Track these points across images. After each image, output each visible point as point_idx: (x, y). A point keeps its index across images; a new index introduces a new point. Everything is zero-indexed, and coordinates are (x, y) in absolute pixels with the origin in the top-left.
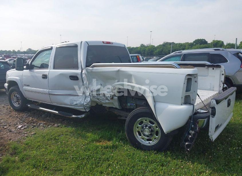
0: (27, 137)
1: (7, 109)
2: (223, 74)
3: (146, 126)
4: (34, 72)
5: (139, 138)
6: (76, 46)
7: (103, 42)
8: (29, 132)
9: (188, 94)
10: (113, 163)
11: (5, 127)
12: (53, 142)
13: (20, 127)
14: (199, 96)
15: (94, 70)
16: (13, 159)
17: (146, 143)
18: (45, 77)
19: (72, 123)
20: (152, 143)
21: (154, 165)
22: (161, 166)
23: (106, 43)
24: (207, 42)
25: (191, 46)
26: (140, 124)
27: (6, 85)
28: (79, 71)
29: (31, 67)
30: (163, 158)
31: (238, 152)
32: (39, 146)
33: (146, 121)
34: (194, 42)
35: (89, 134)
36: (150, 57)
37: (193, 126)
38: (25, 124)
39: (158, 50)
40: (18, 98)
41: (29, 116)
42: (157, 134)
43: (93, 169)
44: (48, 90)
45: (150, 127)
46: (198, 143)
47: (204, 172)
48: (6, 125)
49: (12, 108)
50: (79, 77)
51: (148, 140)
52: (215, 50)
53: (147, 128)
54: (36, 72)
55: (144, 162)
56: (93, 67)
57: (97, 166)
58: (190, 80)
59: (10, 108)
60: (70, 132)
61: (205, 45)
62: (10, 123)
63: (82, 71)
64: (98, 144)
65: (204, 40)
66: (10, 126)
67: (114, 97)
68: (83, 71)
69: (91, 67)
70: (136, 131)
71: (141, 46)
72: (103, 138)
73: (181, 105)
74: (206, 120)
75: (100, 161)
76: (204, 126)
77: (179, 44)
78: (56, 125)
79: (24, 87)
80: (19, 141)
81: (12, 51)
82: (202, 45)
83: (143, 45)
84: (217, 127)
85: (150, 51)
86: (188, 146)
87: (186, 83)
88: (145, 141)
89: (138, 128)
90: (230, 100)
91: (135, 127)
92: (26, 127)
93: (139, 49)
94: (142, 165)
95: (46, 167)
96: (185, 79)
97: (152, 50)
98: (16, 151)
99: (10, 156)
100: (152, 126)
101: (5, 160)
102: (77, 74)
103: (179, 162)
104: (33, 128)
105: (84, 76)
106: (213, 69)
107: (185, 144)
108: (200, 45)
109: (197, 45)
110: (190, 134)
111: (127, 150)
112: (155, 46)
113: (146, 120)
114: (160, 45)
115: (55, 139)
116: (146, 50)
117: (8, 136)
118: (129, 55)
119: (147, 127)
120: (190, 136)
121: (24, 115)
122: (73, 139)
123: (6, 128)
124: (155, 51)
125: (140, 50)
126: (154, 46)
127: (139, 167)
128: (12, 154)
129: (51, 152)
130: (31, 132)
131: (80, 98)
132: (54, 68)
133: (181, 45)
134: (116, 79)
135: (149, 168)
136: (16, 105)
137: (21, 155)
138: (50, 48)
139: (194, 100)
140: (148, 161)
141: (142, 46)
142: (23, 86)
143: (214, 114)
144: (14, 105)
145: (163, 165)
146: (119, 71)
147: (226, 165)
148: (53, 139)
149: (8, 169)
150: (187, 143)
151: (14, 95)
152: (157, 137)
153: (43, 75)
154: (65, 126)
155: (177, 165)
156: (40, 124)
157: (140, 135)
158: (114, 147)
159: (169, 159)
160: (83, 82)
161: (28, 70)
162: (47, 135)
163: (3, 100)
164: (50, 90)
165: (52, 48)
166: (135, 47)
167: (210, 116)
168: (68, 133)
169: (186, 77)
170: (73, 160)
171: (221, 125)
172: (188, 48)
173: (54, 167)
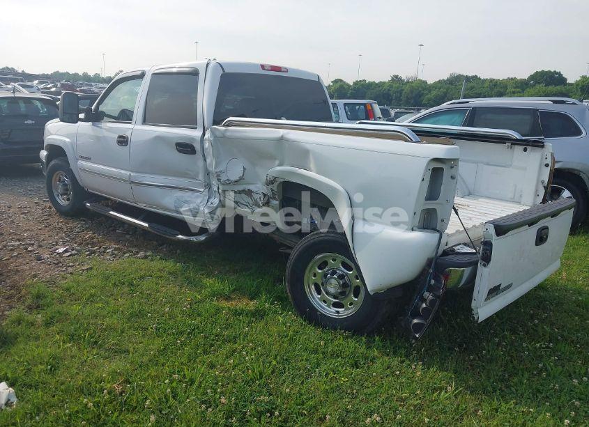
0: (71, 273)
1: (43, 209)
2: (547, 165)
3: (334, 273)
4: (101, 128)
5: (316, 299)
6: (194, 73)
7: (263, 66)
8: (79, 265)
9: (431, 205)
10: (243, 348)
11: (30, 249)
12: (126, 289)
13: (61, 250)
14: (457, 213)
15: (228, 134)
16: (30, 318)
17: (331, 312)
18: (123, 141)
19: (178, 251)
20: (344, 313)
21: (336, 362)
22: (352, 366)
23: (270, 69)
24: (566, 80)
25: (521, 87)
26: (320, 268)
27: (44, 153)
28: (197, 133)
29: (96, 117)
30: (362, 349)
31: (543, 353)
32: (92, 296)
33: (335, 262)
34: (532, 77)
35: (208, 281)
36: (406, 109)
37: (433, 282)
38: (75, 245)
39: (434, 93)
40: (66, 185)
41: (87, 228)
42: (357, 293)
43: (197, 355)
44: (128, 173)
45: (341, 277)
46: (455, 325)
47: (441, 389)
48: (33, 245)
49: (53, 209)
50: (197, 146)
51: (335, 305)
52: (555, 102)
53: (335, 278)
54: (105, 129)
55: (316, 352)
56: (228, 126)
57: (205, 352)
58: (438, 172)
59: (50, 208)
60: (170, 273)
61: (559, 88)
62: (43, 240)
63: (204, 134)
64: (225, 304)
65: (559, 74)
66: (41, 246)
67: (271, 200)
68: (207, 133)
69: (224, 126)
70: (310, 283)
71: (393, 79)
72: (239, 291)
73: (412, 230)
74: (467, 271)
75: (217, 341)
76: (461, 284)
77: (491, 80)
78: (141, 254)
79: (80, 162)
80: (52, 282)
81: (81, 74)
82: (550, 87)
83: (397, 77)
84: (495, 291)
85: (414, 95)
86: (418, 327)
87: (428, 179)
88: (330, 307)
89: (315, 275)
90: (546, 228)
91: (310, 271)
92: (74, 252)
93: (386, 87)
94: (307, 360)
95: (96, 342)
96: (427, 169)
97: (420, 91)
98: (41, 302)
99: (26, 312)
100: (347, 274)
101: (13, 318)
102: (193, 139)
103: (395, 362)
104: (89, 255)
105: (207, 145)
106: (525, 150)
107: (411, 322)
108: (546, 86)
109: (538, 86)
110: (424, 300)
111: (284, 324)
112: (429, 83)
113: (334, 260)
114: (440, 82)
115: (131, 284)
116: (403, 90)
117: (30, 269)
118: (326, 102)
119: (335, 276)
120: (424, 305)
121: (76, 225)
122: (172, 289)
123: (31, 251)
124: (427, 94)
125: (389, 90)
126: (425, 82)
127: (299, 364)
128: (30, 308)
129: (115, 312)
130: (82, 264)
131: (197, 197)
132: (145, 122)
133: (495, 85)
134: (275, 159)
135: (323, 367)
136: (63, 202)
137: (49, 312)
138: (139, 73)
139: (445, 221)
140: (323, 353)
141: (396, 79)
142: (77, 160)
143: (487, 259)
144: (58, 200)
145: (356, 365)
146: (282, 139)
147: (502, 381)
148: (127, 284)
149: (16, 338)
150: (415, 321)
151: (58, 178)
152: (356, 300)
153: (120, 137)
154: (161, 259)
155: (389, 367)
156: (105, 249)
157: (319, 292)
158: (258, 314)
159: (376, 353)
160: (205, 160)
161: (90, 124)
162: (115, 274)
163: (40, 187)
164: (132, 172)
165: (142, 75)
166: (377, 82)
167: (479, 264)
168: (165, 274)
169: (428, 164)
170: (159, 333)
171: (509, 287)
172: (514, 93)
173: (113, 345)
